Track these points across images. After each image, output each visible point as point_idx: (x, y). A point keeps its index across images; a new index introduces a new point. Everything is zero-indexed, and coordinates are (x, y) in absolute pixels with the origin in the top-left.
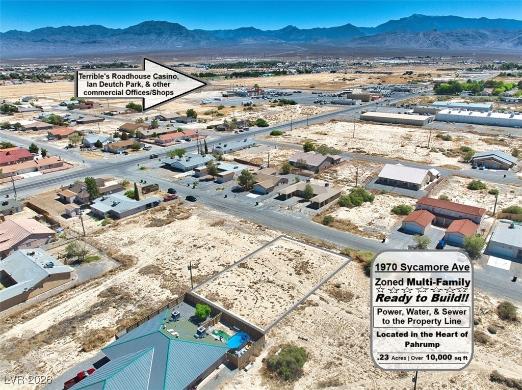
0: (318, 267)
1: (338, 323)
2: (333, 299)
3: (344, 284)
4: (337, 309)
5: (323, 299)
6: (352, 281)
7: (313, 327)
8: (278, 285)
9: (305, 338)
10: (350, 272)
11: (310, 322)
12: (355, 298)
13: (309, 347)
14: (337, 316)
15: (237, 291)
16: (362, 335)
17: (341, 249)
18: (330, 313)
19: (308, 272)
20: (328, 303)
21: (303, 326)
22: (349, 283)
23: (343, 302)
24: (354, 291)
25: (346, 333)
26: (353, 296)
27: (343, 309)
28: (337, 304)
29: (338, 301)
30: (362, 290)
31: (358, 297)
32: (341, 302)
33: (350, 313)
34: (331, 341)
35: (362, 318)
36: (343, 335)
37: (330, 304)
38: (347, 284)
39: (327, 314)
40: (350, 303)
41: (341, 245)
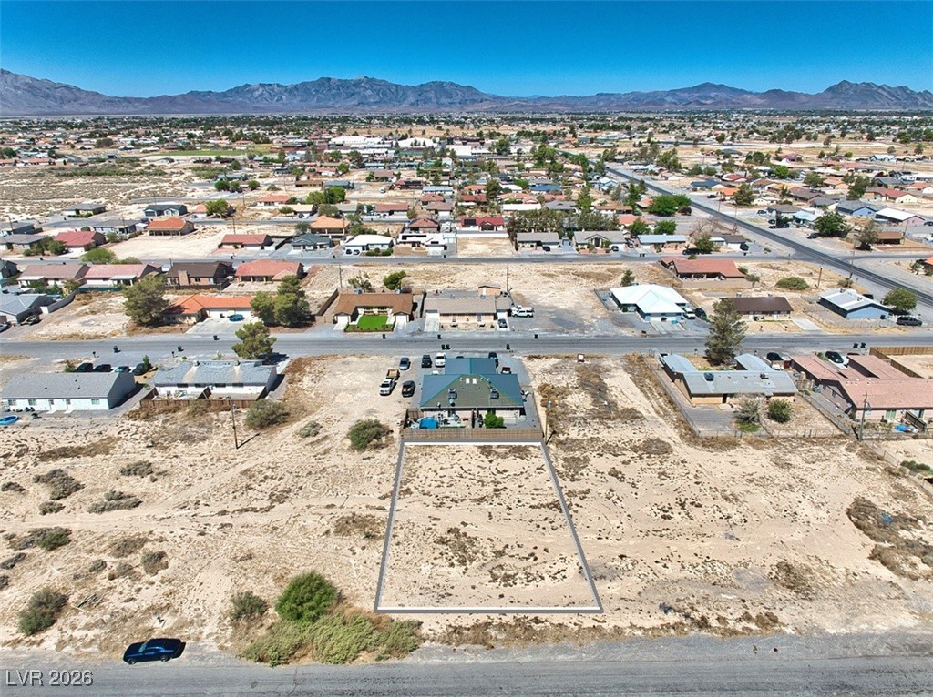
0: (435, 561)
1: (339, 487)
2: (364, 514)
3: (363, 548)
4: (350, 503)
5: (379, 509)
6: (352, 561)
7: (366, 473)
8: (462, 500)
9: (367, 461)
10: (366, 580)
11: (375, 476)
12: (332, 531)
13: (357, 456)
14: (346, 496)
15: (505, 471)
16: (301, 488)
17: (427, 644)
18: (356, 495)
19: (442, 541)
20: (367, 506)
21: (379, 469)
22: (354, 554)
23: (346, 516)
24: (338, 541)
25: (321, 483)
26: (337, 532)
27: (341, 507)
28: (353, 510)
29: (354, 514)
30: (325, 550)
31: (327, 532)
32: (350, 515)
33: (328, 507)
34: (336, 470)
35: (309, 507)
36: (325, 479)
37: (364, 507)
38: (358, 550)
39: (360, 493)
40: (337, 519)
41: (436, 661)
